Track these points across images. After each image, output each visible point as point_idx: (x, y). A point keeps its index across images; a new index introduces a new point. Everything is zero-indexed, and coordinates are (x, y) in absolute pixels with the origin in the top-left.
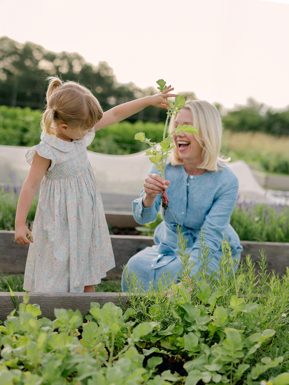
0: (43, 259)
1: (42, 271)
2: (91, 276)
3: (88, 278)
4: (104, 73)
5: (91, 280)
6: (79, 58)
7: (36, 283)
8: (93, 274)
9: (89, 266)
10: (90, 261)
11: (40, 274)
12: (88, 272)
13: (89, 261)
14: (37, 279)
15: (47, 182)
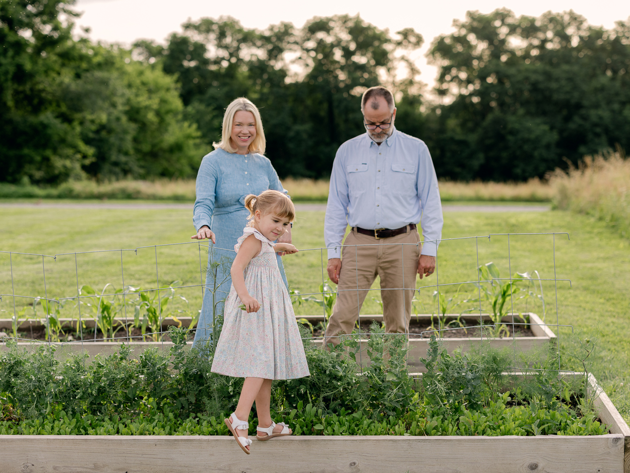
15: (254, 268)
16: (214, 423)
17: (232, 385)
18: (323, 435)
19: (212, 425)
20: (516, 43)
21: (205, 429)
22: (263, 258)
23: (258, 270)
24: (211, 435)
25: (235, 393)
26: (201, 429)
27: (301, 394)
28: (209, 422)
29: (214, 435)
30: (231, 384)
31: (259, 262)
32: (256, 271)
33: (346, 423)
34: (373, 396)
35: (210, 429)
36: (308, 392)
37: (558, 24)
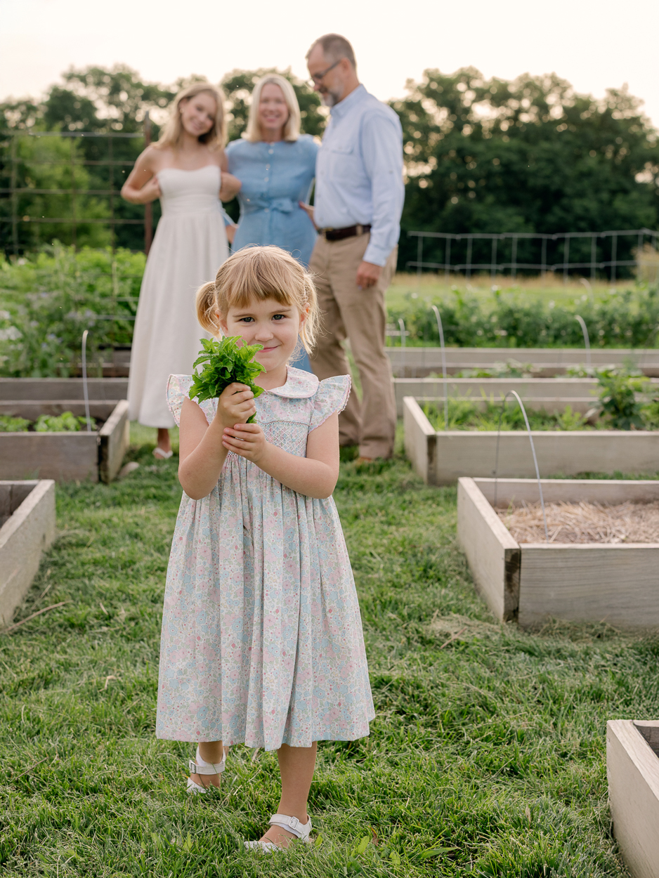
20: (484, 112)
37: (536, 90)
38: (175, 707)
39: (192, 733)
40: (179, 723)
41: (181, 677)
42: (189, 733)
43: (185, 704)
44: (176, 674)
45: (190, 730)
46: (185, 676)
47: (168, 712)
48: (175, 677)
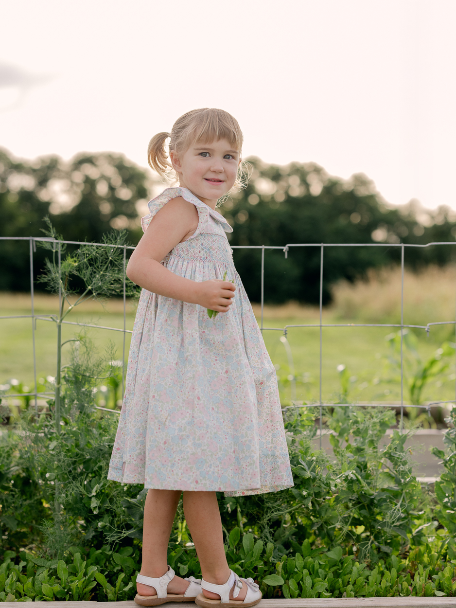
0: (161, 404)
1: (159, 429)
2: (276, 467)
3: (268, 471)
4: (362, 192)
5: (275, 475)
6: (318, 170)
7: (149, 454)
8: (279, 464)
9: (272, 449)
10: (274, 439)
11: (156, 434)
12: (269, 460)
13: (272, 439)
14: (150, 445)
15: (180, 264)
16: (63, 575)
17: (96, 496)
18: (282, 597)
19: (59, 579)
20: (265, 187)
21: (46, 588)
22: (199, 244)
23: (187, 266)
24: (57, 599)
25: (102, 510)
26: (36, 587)
27: (227, 512)
28: (53, 573)
29: (64, 600)
30: (94, 494)
31: (192, 251)
32: (184, 269)
33: (320, 570)
34: (354, 518)
35: (57, 588)
36: (239, 509)
37: (301, 172)
38: (177, 460)
39: (191, 483)
40: (180, 474)
41: (181, 434)
42: (188, 482)
43: (185, 457)
44: (177, 431)
45: (189, 479)
46: (184, 433)
47: (170, 464)
48: (176, 434)
